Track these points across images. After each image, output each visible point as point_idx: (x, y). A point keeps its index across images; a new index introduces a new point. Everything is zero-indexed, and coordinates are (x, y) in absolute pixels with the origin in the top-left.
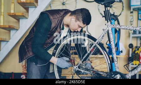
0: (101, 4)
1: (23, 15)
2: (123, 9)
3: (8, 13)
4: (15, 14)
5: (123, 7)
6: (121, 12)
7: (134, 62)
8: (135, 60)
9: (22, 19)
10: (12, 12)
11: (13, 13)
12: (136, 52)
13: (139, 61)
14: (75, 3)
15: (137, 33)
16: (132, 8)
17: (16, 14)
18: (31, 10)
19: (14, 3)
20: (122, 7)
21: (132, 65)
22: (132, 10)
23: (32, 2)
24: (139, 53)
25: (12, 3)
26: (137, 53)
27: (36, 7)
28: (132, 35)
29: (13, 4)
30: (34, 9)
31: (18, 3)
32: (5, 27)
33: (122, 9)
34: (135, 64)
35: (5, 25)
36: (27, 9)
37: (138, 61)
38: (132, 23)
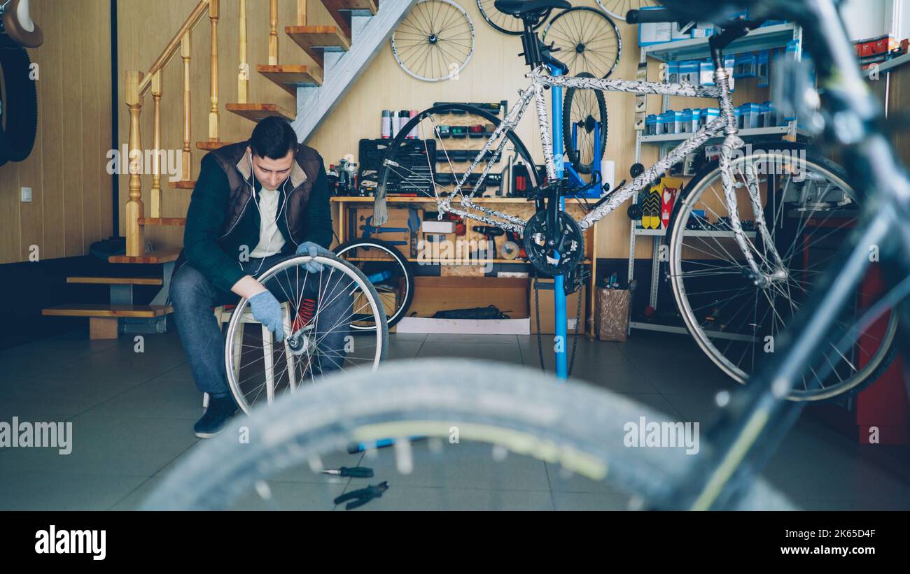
0: (515, 16)
1: (303, 71)
2: (618, 57)
3: (259, 66)
4: (281, 70)
5: (619, 50)
6: (610, 64)
7: (646, 220)
8: (648, 214)
9: (304, 86)
10: (272, 61)
11: (274, 67)
12: (652, 190)
13: (661, 218)
14: (467, 36)
15: (657, 132)
16: (644, 51)
17: (285, 70)
18: (330, 58)
19: (276, 35)
20: (615, 50)
21: (639, 230)
22: (643, 60)
23: (330, 31)
24: (660, 193)
25: (271, 34)
26: (656, 192)
27: (345, 50)
28: (641, 138)
29: (274, 38)
30: (339, 54)
31: (289, 34)
32: (251, 108)
33: (613, 57)
34: (646, 227)
35: (251, 102)
36: (318, 55)
37: (658, 218)
38: (641, 98)
